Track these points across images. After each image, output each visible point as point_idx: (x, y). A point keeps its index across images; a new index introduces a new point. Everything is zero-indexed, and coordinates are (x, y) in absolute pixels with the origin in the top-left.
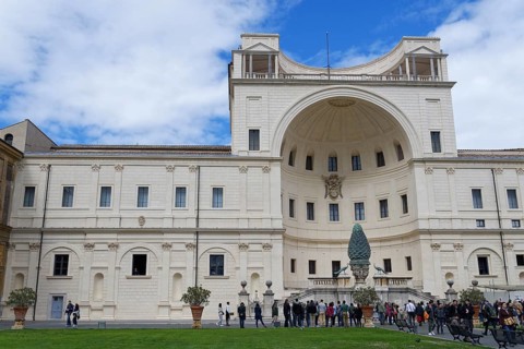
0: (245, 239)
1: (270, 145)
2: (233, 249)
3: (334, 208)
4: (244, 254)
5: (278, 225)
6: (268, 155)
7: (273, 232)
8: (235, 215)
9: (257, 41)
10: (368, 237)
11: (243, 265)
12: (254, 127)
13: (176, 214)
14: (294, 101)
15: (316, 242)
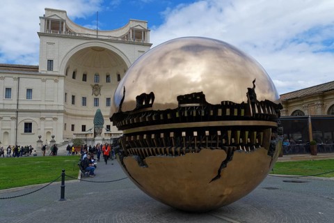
0: (43, 115)
1: (59, 68)
2: (37, 120)
3: (96, 100)
4: (43, 122)
5: (62, 108)
6: (57, 74)
7: (59, 112)
8: (39, 103)
9: (53, 13)
10: (103, 114)
11: (42, 127)
12: (51, 59)
13: (6, 102)
14: (72, 47)
15: (86, 116)
